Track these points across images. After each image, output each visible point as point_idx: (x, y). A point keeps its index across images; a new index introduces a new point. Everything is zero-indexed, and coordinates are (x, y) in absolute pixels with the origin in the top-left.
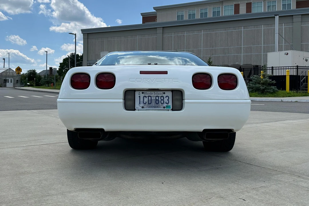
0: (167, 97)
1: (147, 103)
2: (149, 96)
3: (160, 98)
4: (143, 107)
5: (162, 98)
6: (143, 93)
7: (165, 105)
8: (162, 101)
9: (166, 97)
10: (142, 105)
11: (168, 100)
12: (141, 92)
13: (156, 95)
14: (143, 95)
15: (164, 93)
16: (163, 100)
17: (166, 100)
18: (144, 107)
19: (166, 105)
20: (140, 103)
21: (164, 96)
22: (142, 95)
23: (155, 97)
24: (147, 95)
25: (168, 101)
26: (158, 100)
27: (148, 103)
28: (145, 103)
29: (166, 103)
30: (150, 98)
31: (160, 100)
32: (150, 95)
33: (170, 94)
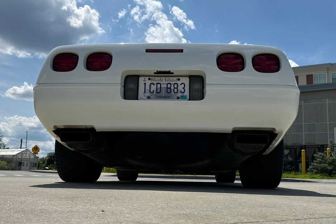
0: (183, 85)
1: (155, 92)
2: (157, 84)
3: (172, 85)
4: (149, 98)
5: (176, 86)
6: (149, 79)
7: (179, 95)
8: (176, 90)
9: (181, 85)
10: (148, 94)
11: (183, 88)
12: (147, 78)
13: (168, 82)
14: (150, 82)
15: (179, 80)
16: (177, 88)
17: (180, 88)
18: (151, 97)
19: (181, 94)
20: (145, 92)
21: (179, 83)
22: (148, 82)
23: (166, 85)
24: (155, 82)
25: (183, 90)
26: (170, 88)
27: (157, 93)
28: (152, 91)
29: (181, 92)
30: (159, 85)
31: (172, 88)
32: (159, 82)
33: (186, 81)
